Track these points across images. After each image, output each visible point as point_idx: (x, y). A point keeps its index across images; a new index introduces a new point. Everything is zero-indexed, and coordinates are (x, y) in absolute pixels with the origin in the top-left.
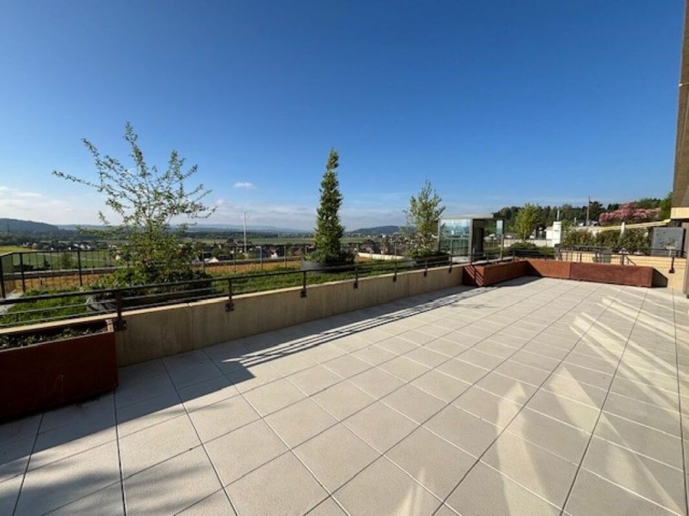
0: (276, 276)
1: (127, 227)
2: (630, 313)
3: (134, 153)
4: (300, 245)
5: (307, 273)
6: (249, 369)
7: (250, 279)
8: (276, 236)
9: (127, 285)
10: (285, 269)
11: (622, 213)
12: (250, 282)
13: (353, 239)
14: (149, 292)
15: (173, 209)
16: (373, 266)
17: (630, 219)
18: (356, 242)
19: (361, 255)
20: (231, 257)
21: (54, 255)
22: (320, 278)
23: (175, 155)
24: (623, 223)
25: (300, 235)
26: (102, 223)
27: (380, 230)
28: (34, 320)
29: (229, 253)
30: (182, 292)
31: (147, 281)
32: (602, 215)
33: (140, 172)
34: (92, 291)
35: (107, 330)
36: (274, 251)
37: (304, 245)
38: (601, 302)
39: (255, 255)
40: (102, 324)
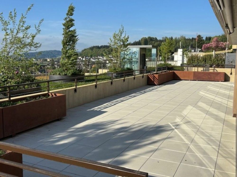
2: (217, 90)
5: (50, 82)
11: (213, 44)
17: (217, 48)
24: (214, 51)
32: (204, 45)
38: (207, 87)
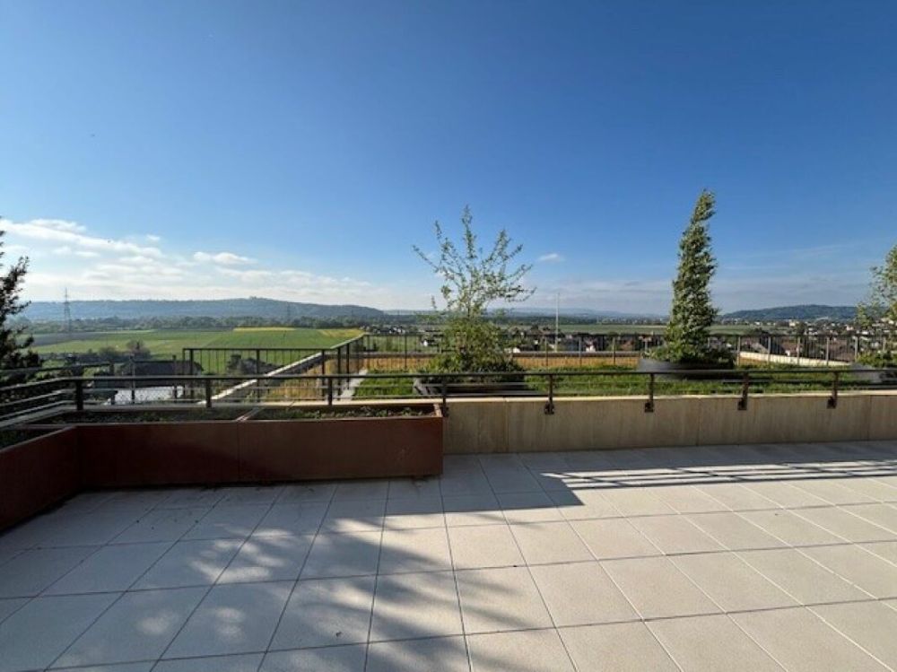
0: (602, 376)
1: (449, 312)
3: (465, 237)
4: (629, 335)
6: (576, 492)
7: (567, 377)
8: (593, 322)
9: (446, 371)
10: (614, 367)
12: (566, 380)
13: (725, 327)
14: (465, 379)
15: (491, 294)
16: (774, 375)
18: (731, 333)
19: (745, 355)
20: (536, 348)
21: (380, 339)
22: (669, 385)
23: (503, 235)
25: (629, 322)
26: (432, 308)
27: (783, 314)
28: (377, 396)
29: (532, 344)
30: (496, 384)
31: (463, 369)
33: (468, 255)
34: (420, 374)
35: (435, 414)
36: (591, 343)
37: (636, 336)
39: (564, 347)
40: (429, 408)
